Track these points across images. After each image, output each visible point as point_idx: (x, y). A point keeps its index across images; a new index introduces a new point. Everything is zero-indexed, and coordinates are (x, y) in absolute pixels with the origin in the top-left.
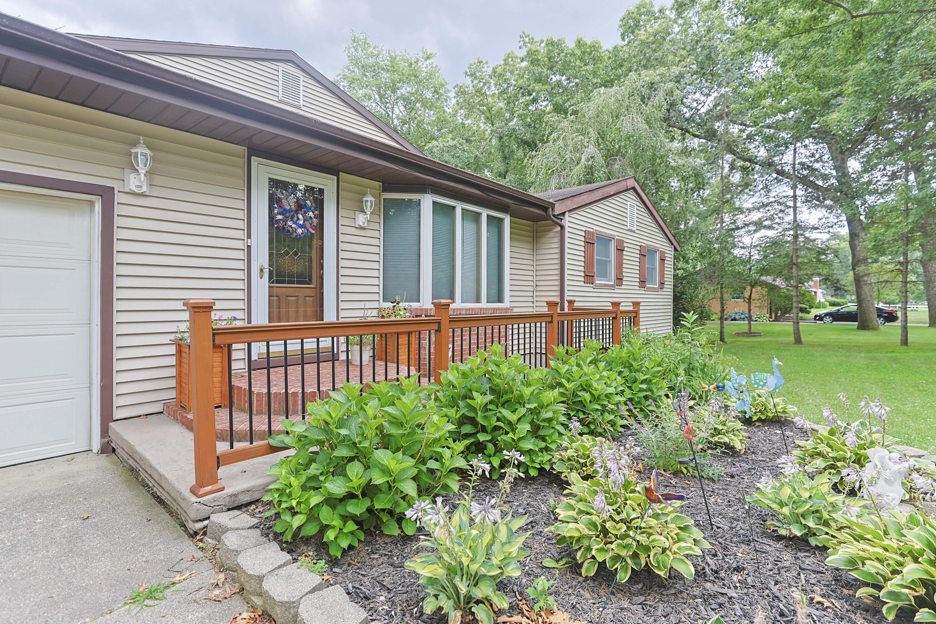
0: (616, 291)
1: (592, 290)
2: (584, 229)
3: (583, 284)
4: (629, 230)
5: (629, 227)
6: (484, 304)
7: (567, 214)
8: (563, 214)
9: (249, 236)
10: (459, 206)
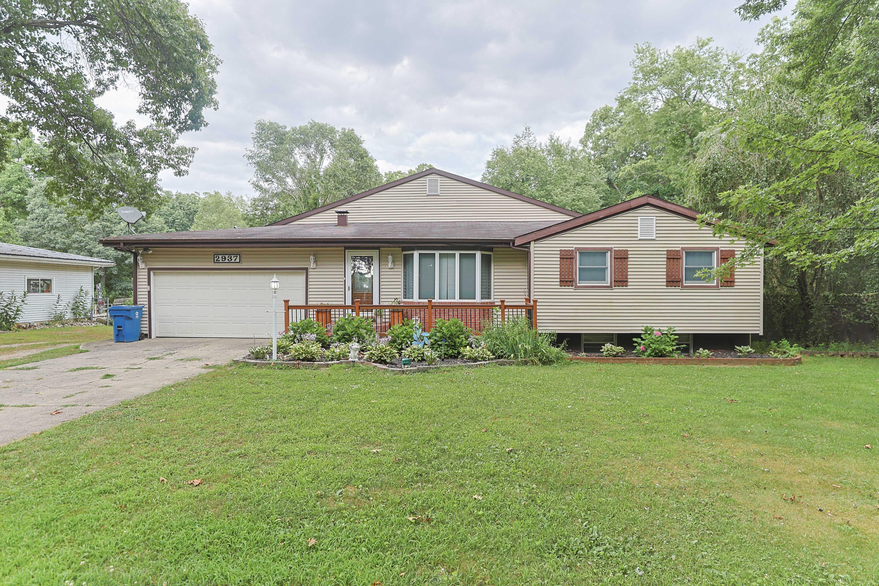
0: (615, 291)
1: (573, 290)
2: (559, 249)
3: (559, 287)
4: (640, 240)
5: (639, 238)
6: (457, 300)
7: (532, 243)
8: (529, 243)
9: (345, 277)
10: (437, 253)
